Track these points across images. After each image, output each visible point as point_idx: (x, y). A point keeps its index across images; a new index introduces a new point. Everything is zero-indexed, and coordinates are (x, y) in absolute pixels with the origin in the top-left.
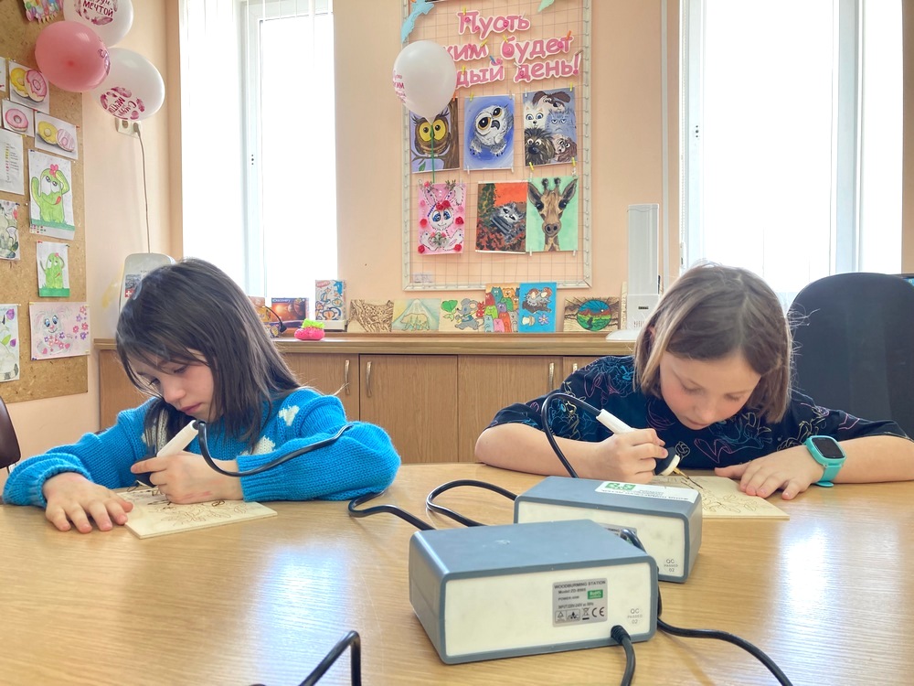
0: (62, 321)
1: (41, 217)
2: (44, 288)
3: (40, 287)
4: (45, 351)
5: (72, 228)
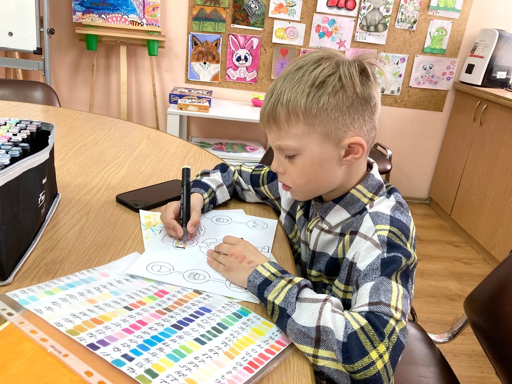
0: (436, 68)
1: (438, 5)
2: (427, 48)
3: (425, 47)
4: (419, 83)
5: (459, 11)
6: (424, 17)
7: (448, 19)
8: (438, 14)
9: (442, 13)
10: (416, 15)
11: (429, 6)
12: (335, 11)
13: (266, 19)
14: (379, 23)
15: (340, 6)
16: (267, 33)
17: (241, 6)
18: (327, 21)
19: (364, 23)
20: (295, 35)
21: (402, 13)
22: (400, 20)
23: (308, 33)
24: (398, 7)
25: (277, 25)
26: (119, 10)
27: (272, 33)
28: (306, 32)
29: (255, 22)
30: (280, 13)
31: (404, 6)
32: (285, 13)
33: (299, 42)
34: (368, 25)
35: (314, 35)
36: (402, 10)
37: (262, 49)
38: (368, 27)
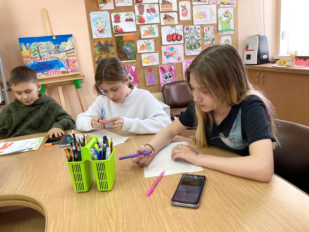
1: (222, 29)
5: (233, 30)
6: (217, 36)
7: (229, 35)
8: (223, 34)
9: (225, 33)
10: (213, 36)
11: (218, 31)
12: (172, 43)
13: (136, 55)
14: (196, 44)
15: (174, 40)
16: (139, 62)
17: (122, 50)
18: (169, 49)
19: (188, 45)
20: (154, 60)
21: (206, 37)
22: (206, 40)
23: (160, 57)
24: (203, 34)
25: (143, 57)
26: (54, 67)
27: (142, 61)
28: (159, 57)
29: (131, 58)
30: (143, 50)
31: (206, 33)
32: (146, 49)
33: (156, 63)
34: (191, 46)
35: (164, 57)
36: (205, 35)
37: (138, 71)
38: (191, 47)
